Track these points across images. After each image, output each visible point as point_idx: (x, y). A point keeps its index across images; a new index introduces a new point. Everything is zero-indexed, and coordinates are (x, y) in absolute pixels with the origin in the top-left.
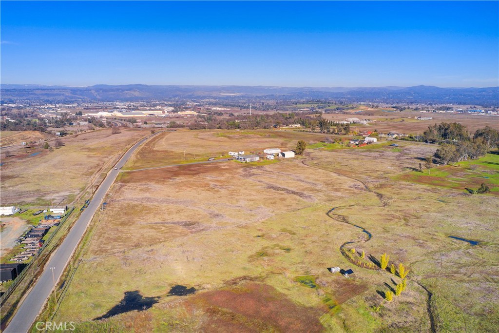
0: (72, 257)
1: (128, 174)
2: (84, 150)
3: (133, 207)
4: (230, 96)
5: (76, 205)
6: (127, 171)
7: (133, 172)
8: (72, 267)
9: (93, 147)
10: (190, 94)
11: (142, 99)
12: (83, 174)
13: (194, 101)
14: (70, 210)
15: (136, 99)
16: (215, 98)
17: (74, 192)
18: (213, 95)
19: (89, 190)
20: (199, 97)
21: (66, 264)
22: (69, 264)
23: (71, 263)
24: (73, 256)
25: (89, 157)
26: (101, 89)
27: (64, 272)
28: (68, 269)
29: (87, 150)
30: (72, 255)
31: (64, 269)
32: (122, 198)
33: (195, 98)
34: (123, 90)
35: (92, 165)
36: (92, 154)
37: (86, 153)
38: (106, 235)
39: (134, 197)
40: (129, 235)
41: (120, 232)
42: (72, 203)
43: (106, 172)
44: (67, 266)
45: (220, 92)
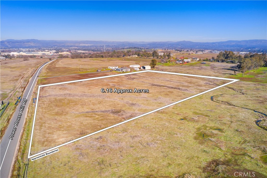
0: (19, 151)
1: (45, 80)
2: (7, 68)
3: (60, 100)
4: (86, 46)
5: (10, 101)
6: (44, 78)
7: (48, 79)
8: (21, 164)
9: (13, 66)
10: (63, 45)
11: (36, 47)
12: (10, 81)
13: (66, 48)
14: (5, 104)
15: (32, 47)
16: (77, 47)
17: (6, 92)
18: (76, 45)
19: (18, 90)
20: (68, 46)
21: (14, 160)
22: (17, 159)
23: (20, 158)
24: (20, 149)
25: (12, 71)
26: (10, 42)
27: (13, 171)
28: (17, 166)
29: (9, 68)
30: (17, 147)
31: (12, 166)
32: (48, 95)
33: (66, 46)
34: (24, 42)
35: (16, 75)
36: (13, 70)
37: (9, 69)
38: (47, 125)
39: (57, 93)
40: (69, 124)
41: (59, 121)
42: (6, 99)
43: (28, 79)
44: (15, 162)
45: (80, 44)
